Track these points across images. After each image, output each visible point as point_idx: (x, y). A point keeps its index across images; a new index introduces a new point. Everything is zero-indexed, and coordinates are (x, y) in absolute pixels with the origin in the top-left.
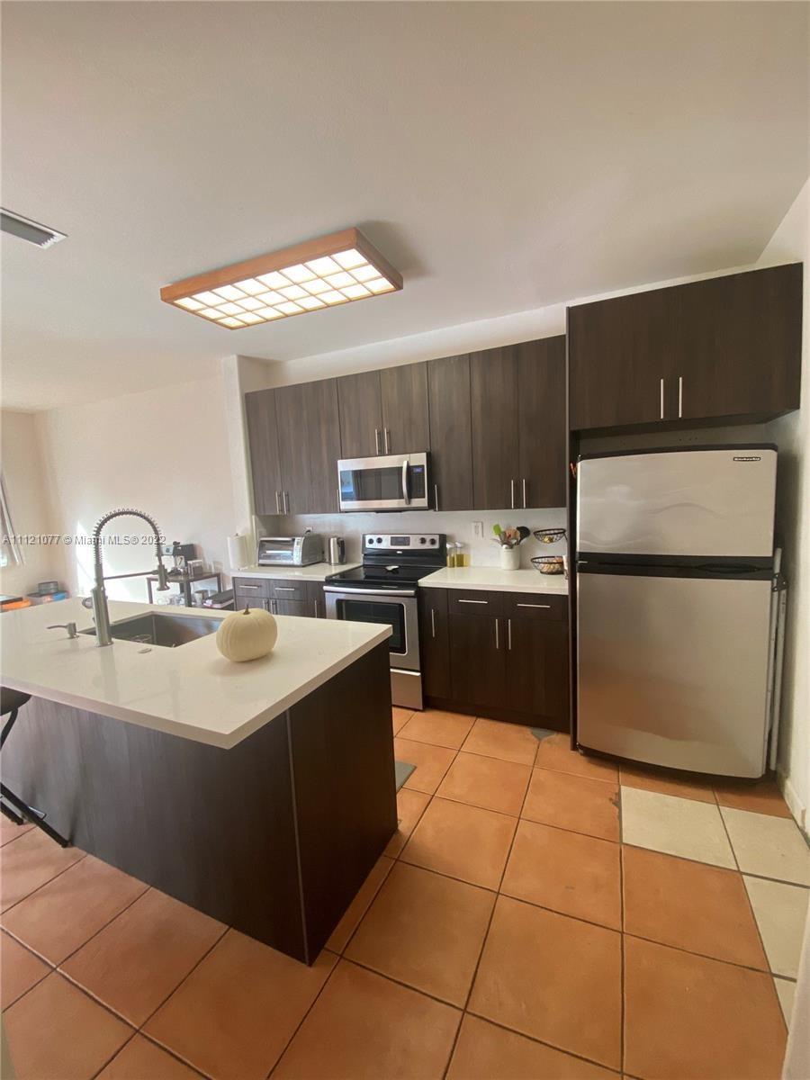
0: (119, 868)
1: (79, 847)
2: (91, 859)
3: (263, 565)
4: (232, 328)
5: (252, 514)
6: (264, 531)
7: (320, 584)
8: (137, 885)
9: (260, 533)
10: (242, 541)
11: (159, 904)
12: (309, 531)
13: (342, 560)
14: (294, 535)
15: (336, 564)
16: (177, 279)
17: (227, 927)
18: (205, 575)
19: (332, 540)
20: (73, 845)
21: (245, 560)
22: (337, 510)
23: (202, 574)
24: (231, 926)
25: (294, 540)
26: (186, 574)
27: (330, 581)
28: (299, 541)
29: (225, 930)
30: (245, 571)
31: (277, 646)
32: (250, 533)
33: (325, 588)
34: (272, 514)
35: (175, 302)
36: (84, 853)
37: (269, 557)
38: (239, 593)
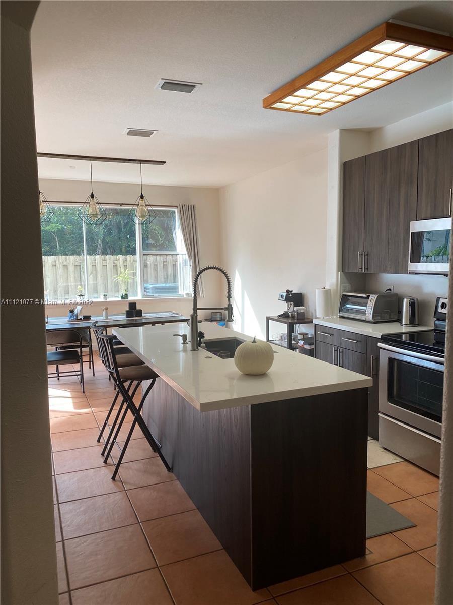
0: (187, 492)
1: (175, 475)
2: (178, 482)
3: (344, 317)
4: (320, 114)
5: (338, 270)
6: (348, 286)
7: (377, 340)
8: (191, 504)
9: (345, 288)
10: (327, 293)
11: (196, 519)
12: (390, 290)
13: (412, 322)
14: (369, 292)
15: (406, 325)
16: (273, 89)
17: (222, 547)
18: (305, 320)
19: (405, 300)
20: (172, 472)
21: (328, 311)
22: (406, 271)
23: (304, 319)
24: (224, 548)
25: (369, 297)
26: (293, 317)
27: (386, 339)
28: (373, 298)
29: (220, 548)
30: (326, 320)
31: (273, 369)
32: (335, 288)
33: (380, 345)
34: (354, 271)
35: (273, 106)
36: (176, 478)
37: (348, 310)
38: (318, 338)
